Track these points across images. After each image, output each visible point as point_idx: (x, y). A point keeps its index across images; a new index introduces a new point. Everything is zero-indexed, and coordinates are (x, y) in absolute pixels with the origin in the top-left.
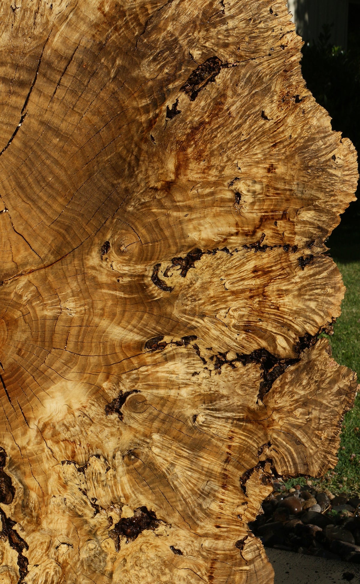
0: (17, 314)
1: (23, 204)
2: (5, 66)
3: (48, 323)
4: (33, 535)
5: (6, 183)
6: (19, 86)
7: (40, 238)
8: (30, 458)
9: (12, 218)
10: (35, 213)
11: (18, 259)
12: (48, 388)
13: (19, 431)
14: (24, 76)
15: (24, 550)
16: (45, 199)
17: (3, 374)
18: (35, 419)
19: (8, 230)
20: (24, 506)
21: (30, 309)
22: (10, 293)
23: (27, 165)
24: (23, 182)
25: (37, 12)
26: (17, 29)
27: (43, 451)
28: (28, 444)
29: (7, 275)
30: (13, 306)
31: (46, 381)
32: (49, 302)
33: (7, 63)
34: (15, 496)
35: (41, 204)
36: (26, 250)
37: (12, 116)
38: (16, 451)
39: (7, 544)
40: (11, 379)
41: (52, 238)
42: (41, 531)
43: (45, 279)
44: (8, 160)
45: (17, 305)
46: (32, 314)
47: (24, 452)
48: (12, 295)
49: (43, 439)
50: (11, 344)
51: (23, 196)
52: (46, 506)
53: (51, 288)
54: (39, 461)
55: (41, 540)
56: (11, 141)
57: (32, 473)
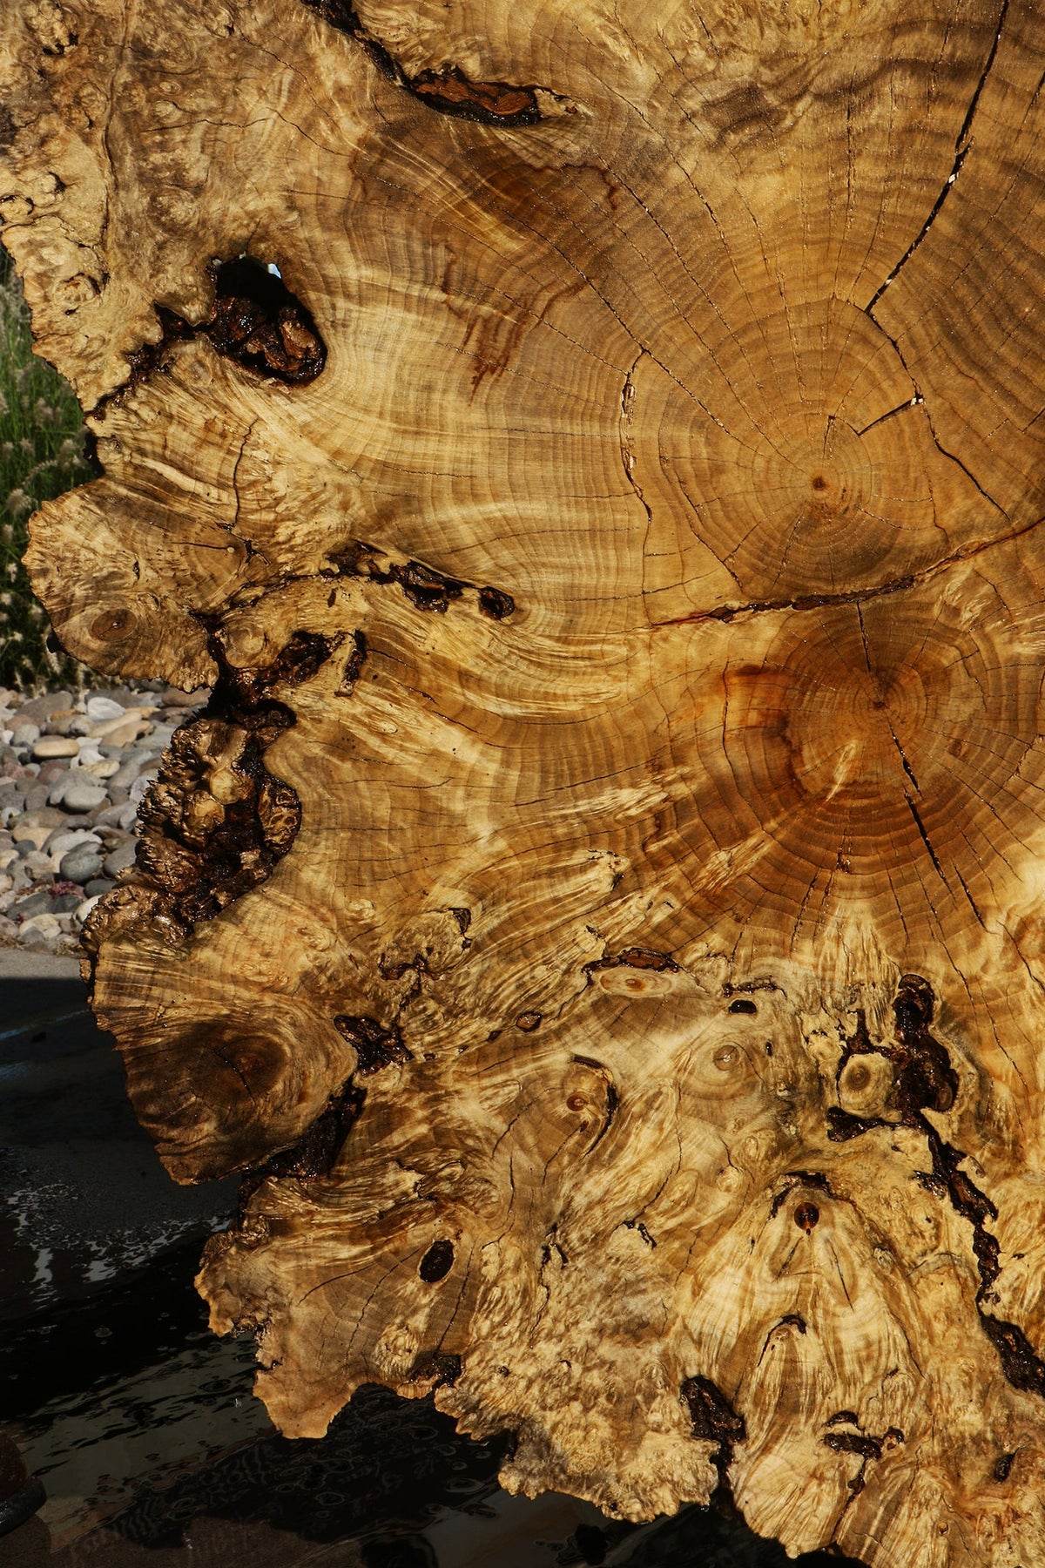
0: (949, 656)
1: (960, 379)
2: (920, 30)
3: (1025, 673)
4: (1006, 1184)
5: (918, 330)
6: (953, 78)
7: (1001, 463)
8: (991, 1003)
9: (934, 418)
10: (987, 401)
11: (949, 519)
12: (1029, 834)
13: (961, 940)
14: (964, 48)
15: (988, 1219)
16: (1014, 360)
17: (920, 803)
18: (999, 909)
19: (924, 448)
20: (982, 1117)
21: (978, 642)
22: (929, 606)
23: (969, 281)
24: (961, 325)
27: (1021, 985)
28: (984, 969)
29: (923, 561)
30: (937, 636)
31: (1024, 817)
32: (1027, 621)
33: (923, 22)
34: (960, 1093)
35: (1004, 376)
36: (968, 494)
37: (934, 158)
38: (956, 987)
39: (946, 1204)
40: (938, 815)
41: (1030, 461)
42: (1025, 1176)
43: (1014, 564)
44: (925, 273)
45: (947, 634)
46: (984, 654)
47: (975, 989)
48: (936, 610)
49: (1021, 957)
50: (935, 728)
51: (958, 360)
52: (1035, 1117)
53: (1030, 585)
54: (1013, 1010)
55: (1027, 1198)
56: (930, 222)
57: (997, 1039)
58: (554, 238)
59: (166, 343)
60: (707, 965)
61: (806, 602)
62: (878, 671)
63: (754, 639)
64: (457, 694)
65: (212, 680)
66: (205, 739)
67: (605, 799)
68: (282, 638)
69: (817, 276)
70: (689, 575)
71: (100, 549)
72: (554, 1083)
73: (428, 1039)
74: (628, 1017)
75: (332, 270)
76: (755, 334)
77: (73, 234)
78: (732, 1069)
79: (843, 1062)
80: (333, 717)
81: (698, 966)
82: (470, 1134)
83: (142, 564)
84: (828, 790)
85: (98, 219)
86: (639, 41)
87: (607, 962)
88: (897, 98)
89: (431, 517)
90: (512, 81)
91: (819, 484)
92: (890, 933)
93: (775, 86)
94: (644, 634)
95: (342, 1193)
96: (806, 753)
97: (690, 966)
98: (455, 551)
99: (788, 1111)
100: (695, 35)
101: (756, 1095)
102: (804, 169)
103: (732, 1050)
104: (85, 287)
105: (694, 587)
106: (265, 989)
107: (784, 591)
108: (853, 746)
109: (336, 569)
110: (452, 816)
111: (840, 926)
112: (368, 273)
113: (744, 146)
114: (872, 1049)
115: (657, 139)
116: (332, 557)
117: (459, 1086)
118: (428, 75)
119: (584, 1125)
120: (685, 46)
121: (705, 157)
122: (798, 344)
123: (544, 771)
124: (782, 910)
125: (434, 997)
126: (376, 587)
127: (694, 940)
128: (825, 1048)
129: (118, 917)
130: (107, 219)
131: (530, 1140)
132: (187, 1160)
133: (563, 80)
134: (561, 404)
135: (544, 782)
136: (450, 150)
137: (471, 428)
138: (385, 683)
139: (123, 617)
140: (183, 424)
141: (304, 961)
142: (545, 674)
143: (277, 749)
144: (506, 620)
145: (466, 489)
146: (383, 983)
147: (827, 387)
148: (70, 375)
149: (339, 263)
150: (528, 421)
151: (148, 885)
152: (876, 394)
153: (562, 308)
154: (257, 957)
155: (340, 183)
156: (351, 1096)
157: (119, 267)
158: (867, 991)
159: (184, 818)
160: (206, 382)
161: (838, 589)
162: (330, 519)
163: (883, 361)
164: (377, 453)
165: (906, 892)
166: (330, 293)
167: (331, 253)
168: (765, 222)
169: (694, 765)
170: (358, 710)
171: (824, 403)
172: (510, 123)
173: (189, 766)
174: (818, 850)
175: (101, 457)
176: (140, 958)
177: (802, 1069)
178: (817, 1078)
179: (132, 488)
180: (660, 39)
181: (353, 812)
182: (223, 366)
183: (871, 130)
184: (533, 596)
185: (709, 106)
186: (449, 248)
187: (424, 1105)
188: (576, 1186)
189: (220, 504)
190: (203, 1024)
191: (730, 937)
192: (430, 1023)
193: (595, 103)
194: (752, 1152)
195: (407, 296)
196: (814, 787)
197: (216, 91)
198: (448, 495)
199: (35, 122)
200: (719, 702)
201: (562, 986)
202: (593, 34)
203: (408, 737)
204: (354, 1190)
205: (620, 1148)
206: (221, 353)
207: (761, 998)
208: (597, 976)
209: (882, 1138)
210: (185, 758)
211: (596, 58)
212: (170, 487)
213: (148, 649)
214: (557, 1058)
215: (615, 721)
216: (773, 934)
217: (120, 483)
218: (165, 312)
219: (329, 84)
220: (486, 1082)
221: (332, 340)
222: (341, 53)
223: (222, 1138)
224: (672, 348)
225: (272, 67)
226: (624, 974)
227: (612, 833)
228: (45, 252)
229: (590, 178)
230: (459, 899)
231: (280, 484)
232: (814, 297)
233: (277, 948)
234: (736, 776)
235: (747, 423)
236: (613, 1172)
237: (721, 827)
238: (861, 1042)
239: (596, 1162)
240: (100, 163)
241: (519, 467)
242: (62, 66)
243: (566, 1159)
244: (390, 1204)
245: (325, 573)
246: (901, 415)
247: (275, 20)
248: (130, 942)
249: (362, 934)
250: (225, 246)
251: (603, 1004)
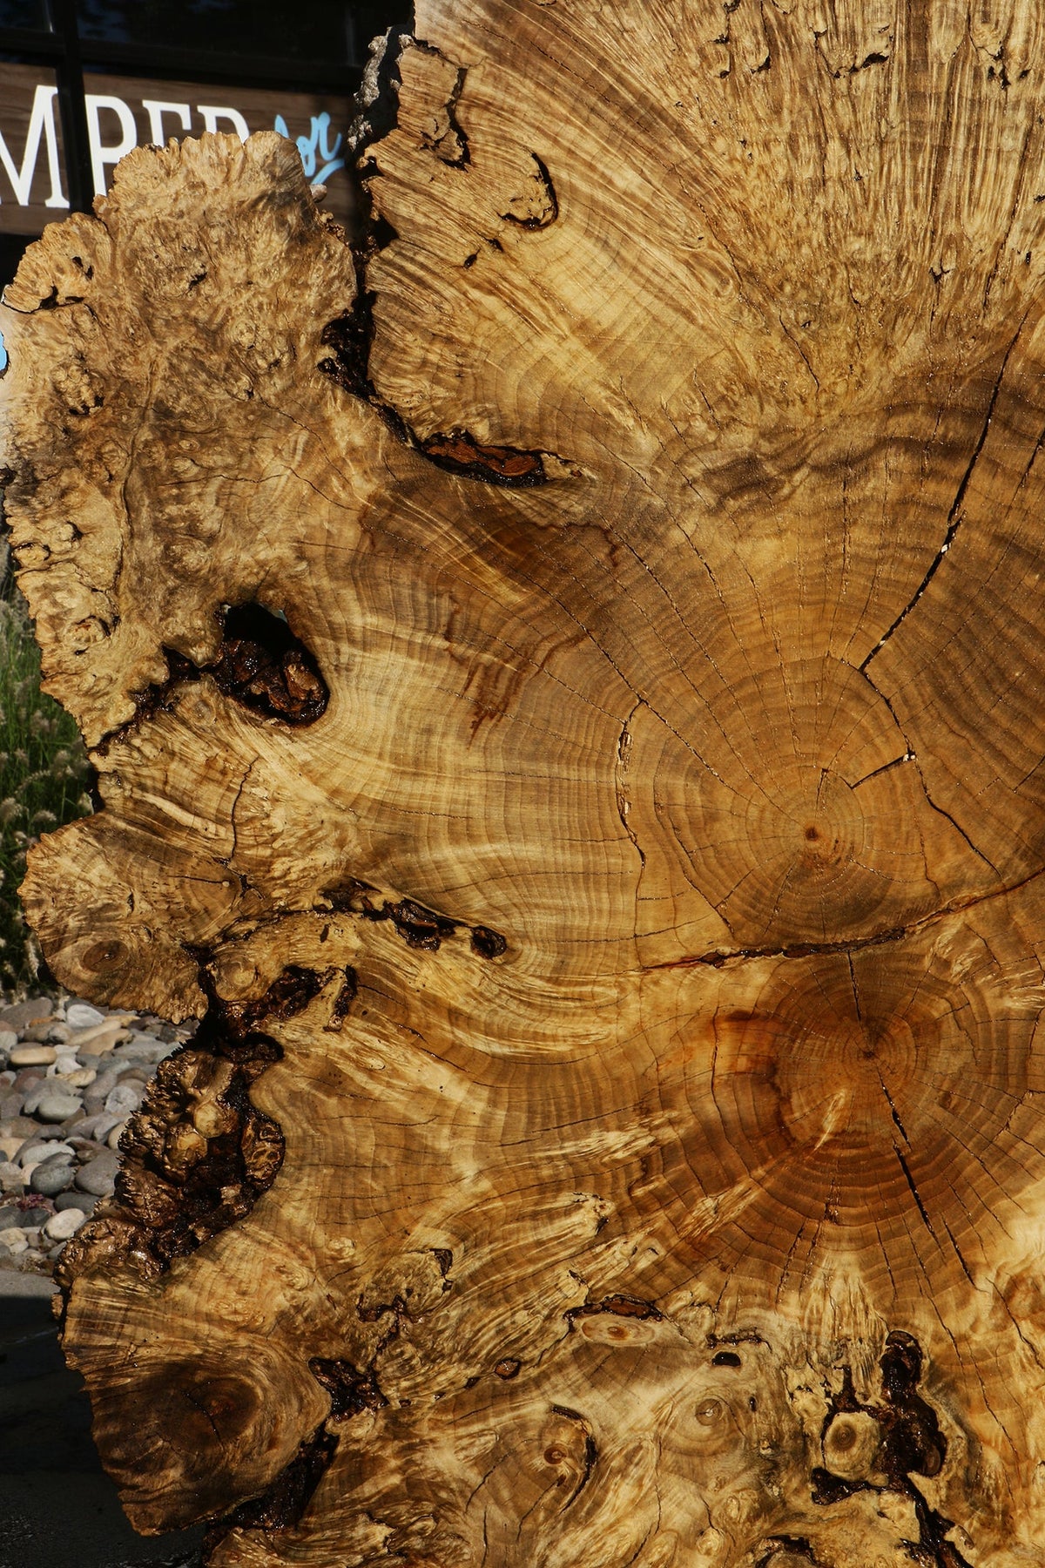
0: (939, 1008)
1: (952, 738)
2: (913, 411)
3: (1015, 1028)
4: (995, 1557)
5: (911, 690)
6: (945, 457)
7: (992, 820)
8: (980, 1364)
9: (926, 774)
10: (979, 760)
11: (940, 872)
12: (1019, 1190)
13: (950, 1297)
14: (956, 430)
16: (1004, 722)
17: (909, 1155)
18: (988, 1266)
19: (916, 802)
20: (971, 1484)
21: (969, 995)
22: (920, 957)
23: (960, 644)
24: (952, 686)
25: (992, 276)
26: (944, 322)
27: (1011, 1346)
28: (973, 1328)
29: (914, 913)
30: (928, 988)
31: (1014, 1172)
32: (1017, 976)
33: (917, 404)
34: (948, 1457)
35: (994, 736)
36: (959, 849)
37: (927, 529)
38: (943, 1346)
40: (927, 1168)
41: (1021, 820)
42: (1016, 1549)
43: (1005, 919)
44: (917, 635)
45: (938, 986)
46: (974, 1007)
47: (964, 1348)
48: (927, 962)
49: (1011, 1317)
50: (925, 1079)
51: (951, 720)
52: (1025, 1486)
53: (1021, 940)
54: (1003, 1371)
56: (923, 588)
57: (987, 1402)
58: (556, 592)
59: (172, 683)
60: (691, 1315)
61: (797, 950)
62: (869, 1020)
63: (745, 985)
64: (447, 1031)
65: (201, 1012)
66: (191, 1071)
67: (592, 1142)
68: (272, 972)
69: (811, 636)
70: (682, 919)
71: (96, 881)
72: (532, 1433)
73: (404, 1384)
74: (609, 1367)
75: (338, 617)
76: (750, 688)
77: (87, 579)
78: (715, 1424)
79: (828, 1420)
80: (321, 1051)
81: (682, 1315)
82: (444, 1486)
83: (137, 896)
84: (816, 1139)
85: (112, 566)
86: (643, 412)
87: (589, 1308)
88: (891, 472)
89: (426, 856)
90: (519, 446)
91: (812, 834)
92: (877, 1287)
93: (774, 457)
94: (635, 977)
95: (309, 1547)
96: (795, 1100)
97: (674, 1316)
98: (449, 890)
99: (771, 1470)
100: (698, 408)
101: (738, 1452)
102: (801, 535)
103: (715, 1404)
104: (95, 629)
105: (686, 932)
106: (240, 1329)
107: (775, 938)
108: (842, 1095)
109: (330, 905)
110: (436, 1154)
111: (828, 1278)
112: (372, 620)
113: (743, 511)
114: (858, 1408)
115: (658, 502)
116: (326, 893)
117: (434, 1435)
118: (439, 439)
119: (562, 1479)
120: (687, 419)
121: (705, 521)
122: (793, 699)
123: (531, 1112)
124: (768, 1261)
125: (413, 1340)
126: (368, 924)
127: (678, 1288)
128: (810, 1405)
129: (94, 1252)
130: (121, 565)
131: (505, 1494)
132: (151, 1509)
133: (569, 445)
134: (558, 750)
135: (531, 1122)
136: (457, 507)
137: (469, 770)
138: (375, 1020)
139: (115, 949)
140: (185, 761)
141: (281, 1301)
142: (535, 1014)
143: (263, 1083)
144: (498, 960)
145: (462, 829)
146: (361, 1325)
147: (821, 742)
148: (75, 713)
149: (344, 610)
150: (525, 765)
151: (125, 1219)
152: (868, 749)
153: (562, 658)
154: (233, 1295)
155: (349, 535)
156: (323, 1443)
157: (130, 611)
158: (854, 1346)
159: (166, 1151)
160: (209, 721)
161: (829, 938)
162: (326, 856)
163: (876, 718)
164: (376, 792)
165: (894, 1245)
166: (335, 638)
167: (338, 601)
168: (762, 582)
169: (682, 1110)
170: (347, 1045)
171: (818, 756)
172: (517, 484)
173: (174, 1098)
174: (806, 1199)
175: (102, 791)
176: (113, 1294)
177: (786, 1426)
178: (801, 1436)
179: (131, 822)
180: (663, 411)
181: (337, 1149)
182: (226, 705)
183: (866, 501)
184: (525, 937)
185: (709, 474)
186: (453, 599)
187: (397, 1455)
188: (552, 1545)
189: (217, 839)
190: (173, 1365)
191: (714, 1286)
192: (407, 1368)
193: (598, 467)
194: (734, 1513)
195: (410, 643)
196: (803, 1136)
197: (234, 450)
198: (443, 835)
199: (57, 476)
200: (708, 1046)
201: (543, 1332)
202: (599, 405)
203: (395, 1073)
204: (321, 1544)
205: (598, 1504)
206: (226, 694)
207: (745, 1351)
208: (579, 1323)
209: (868, 1503)
210: (169, 1089)
211: (601, 427)
212: (168, 821)
213: (138, 981)
214: (535, 1408)
215: (603, 1063)
216: (759, 1284)
217: (119, 817)
218: (173, 653)
219: (343, 444)
220: (462, 1431)
221: (335, 683)
222: (355, 416)
223: (189, 1486)
224: (669, 699)
225: (288, 428)
226: (606, 1321)
227: (598, 1176)
228: (59, 596)
229: (592, 537)
230: (441, 1240)
231: (278, 821)
232: (809, 655)
233: (254, 1287)
234: (724, 1122)
235: (742, 773)
236: (590, 1531)
237: (708, 1173)
238: (847, 1400)
239: (573, 1519)
240: (117, 514)
241: (515, 809)
242: (86, 425)
243: (542, 1516)
244: (359, 1559)
245: (319, 909)
246: (894, 771)
247: (294, 385)
248: (105, 1277)
249: (339, 1272)
250: (234, 592)
251: (584, 1352)
